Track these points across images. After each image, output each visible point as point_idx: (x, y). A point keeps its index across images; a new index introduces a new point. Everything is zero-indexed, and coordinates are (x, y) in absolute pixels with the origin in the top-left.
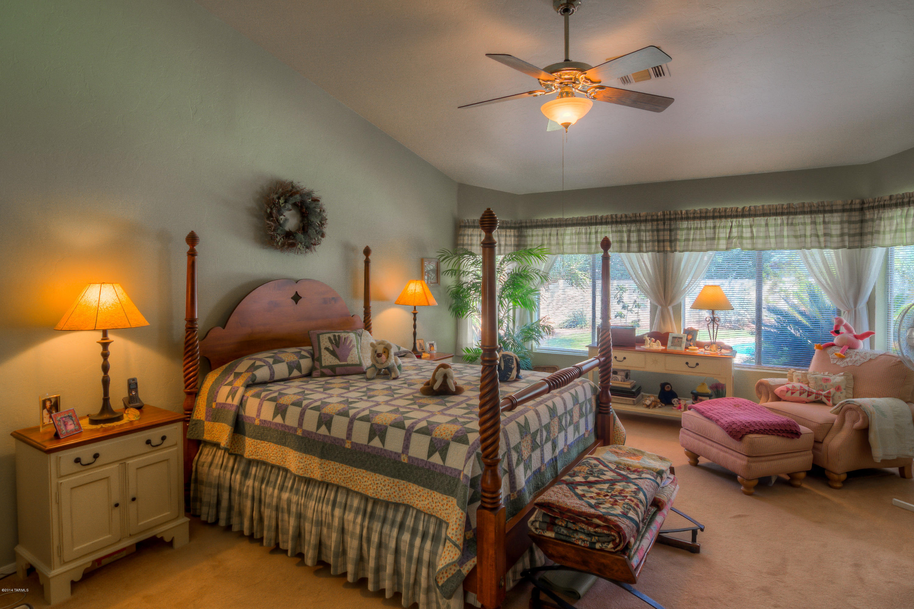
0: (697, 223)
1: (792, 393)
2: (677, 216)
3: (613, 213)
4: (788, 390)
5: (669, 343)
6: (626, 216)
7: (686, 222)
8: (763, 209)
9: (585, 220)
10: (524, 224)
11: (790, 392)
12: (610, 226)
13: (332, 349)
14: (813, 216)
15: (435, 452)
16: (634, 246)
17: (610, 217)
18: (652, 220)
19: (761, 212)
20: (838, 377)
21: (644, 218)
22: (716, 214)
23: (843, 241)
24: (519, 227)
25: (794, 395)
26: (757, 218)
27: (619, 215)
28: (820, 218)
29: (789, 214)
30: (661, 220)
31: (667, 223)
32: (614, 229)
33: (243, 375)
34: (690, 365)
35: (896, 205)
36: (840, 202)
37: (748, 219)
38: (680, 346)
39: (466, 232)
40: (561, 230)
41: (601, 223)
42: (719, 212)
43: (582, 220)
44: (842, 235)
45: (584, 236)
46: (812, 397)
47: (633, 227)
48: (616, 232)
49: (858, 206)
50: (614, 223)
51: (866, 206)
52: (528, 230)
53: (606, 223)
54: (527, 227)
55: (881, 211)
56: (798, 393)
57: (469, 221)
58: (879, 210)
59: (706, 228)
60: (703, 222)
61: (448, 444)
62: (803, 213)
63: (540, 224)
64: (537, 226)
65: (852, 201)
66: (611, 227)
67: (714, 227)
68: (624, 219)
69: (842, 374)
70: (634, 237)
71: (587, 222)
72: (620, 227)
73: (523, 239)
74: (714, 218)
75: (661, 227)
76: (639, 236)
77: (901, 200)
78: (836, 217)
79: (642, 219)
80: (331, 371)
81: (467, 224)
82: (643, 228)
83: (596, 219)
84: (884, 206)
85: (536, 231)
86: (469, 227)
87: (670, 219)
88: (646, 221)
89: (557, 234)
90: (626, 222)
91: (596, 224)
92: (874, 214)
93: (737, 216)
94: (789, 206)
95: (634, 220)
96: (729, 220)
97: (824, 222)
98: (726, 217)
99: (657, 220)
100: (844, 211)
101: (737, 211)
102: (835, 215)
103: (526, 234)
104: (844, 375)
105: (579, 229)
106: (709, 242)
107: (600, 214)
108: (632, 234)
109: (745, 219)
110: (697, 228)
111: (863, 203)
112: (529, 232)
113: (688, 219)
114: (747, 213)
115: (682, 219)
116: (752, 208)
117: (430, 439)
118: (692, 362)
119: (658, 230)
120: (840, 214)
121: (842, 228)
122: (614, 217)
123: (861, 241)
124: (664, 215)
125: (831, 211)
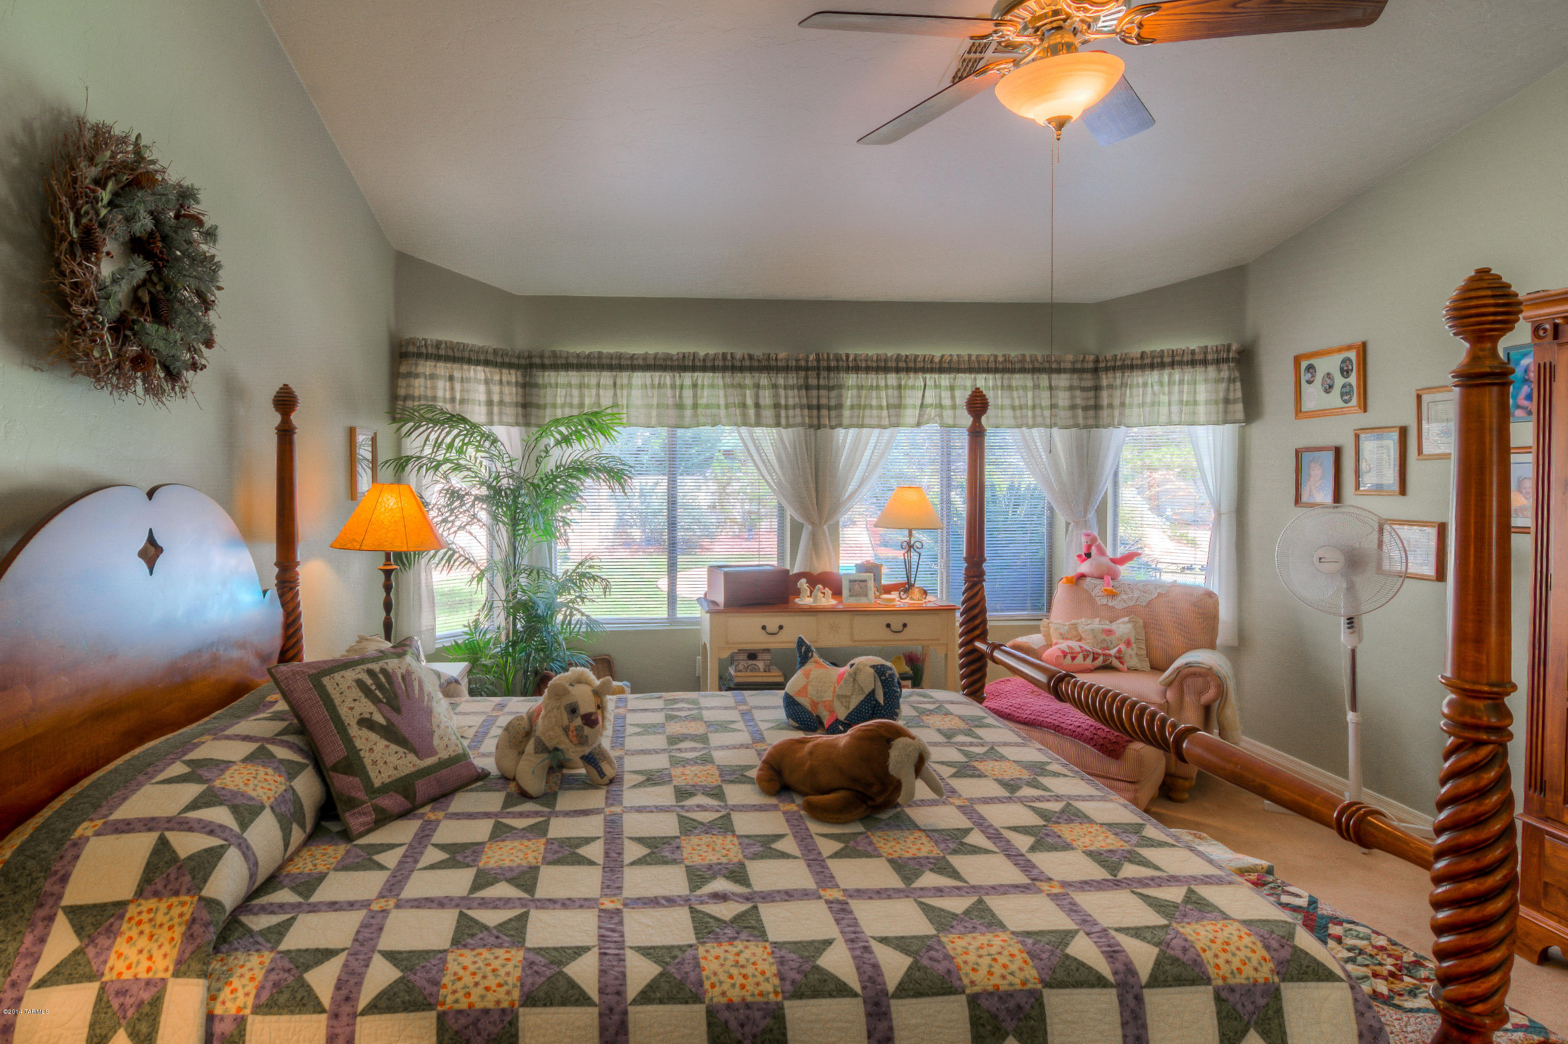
0: (871, 379)
1: (1073, 658)
2: (841, 363)
3: (728, 350)
4: (1065, 654)
5: (845, 592)
6: (751, 357)
7: (855, 376)
8: (969, 360)
9: (672, 359)
10: (537, 361)
11: (1069, 656)
12: (720, 375)
13: (382, 721)
14: (1035, 377)
15: (1245, 1032)
16: (768, 414)
17: (720, 357)
18: (798, 369)
19: (967, 366)
20: (1122, 626)
21: (783, 364)
22: (902, 364)
23: (1075, 417)
24: (526, 365)
25: (1076, 661)
26: (960, 375)
27: (739, 355)
28: (1044, 379)
29: (1004, 371)
30: (813, 368)
31: (824, 374)
32: (728, 380)
33: (132, 910)
34: (893, 627)
35: (1152, 366)
36: (1070, 357)
37: (947, 376)
38: (866, 595)
39: (420, 369)
40: (623, 377)
41: (704, 369)
42: (906, 361)
43: (664, 360)
44: (1073, 407)
45: (669, 392)
46: (1100, 661)
47: (764, 380)
48: (733, 386)
49: (1091, 365)
50: (728, 370)
51: (1102, 365)
52: (547, 373)
53: (714, 369)
54: (543, 367)
55: (1126, 374)
56: (1081, 656)
57: (429, 342)
58: (1123, 373)
59: (886, 386)
60: (881, 376)
61: (1275, 994)
62: (1023, 370)
63: (575, 362)
64: (567, 366)
65: (1084, 357)
66: (723, 378)
67: (899, 387)
68: (747, 363)
69: (1126, 619)
70: (766, 397)
71: (676, 363)
72: (738, 377)
73: (535, 391)
74: (898, 370)
75: (813, 381)
76: (776, 396)
77: (1159, 360)
78: (1062, 380)
79: (779, 364)
80: (403, 799)
81: (424, 351)
82: (781, 381)
83: (694, 359)
84: (1132, 367)
85: (563, 377)
86: (428, 357)
87: (829, 369)
88: (787, 369)
89: (615, 384)
90: (751, 369)
91: (693, 369)
92: (1115, 378)
93: (932, 370)
94: (1007, 359)
95: (767, 366)
96: (920, 375)
97: (1051, 388)
98: (916, 370)
99: (807, 369)
100: (1074, 371)
101: (932, 362)
102: (1063, 376)
103: (540, 381)
104: (1129, 622)
105: (660, 377)
106: (893, 412)
107: (704, 349)
108: (761, 392)
109: (943, 376)
110: (871, 387)
111: (1097, 361)
112: (550, 377)
113: (857, 369)
114: (946, 365)
115: (848, 369)
116: (955, 358)
117: (1211, 996)
118: (896, 623)
119: (807, 388)
120: (1067, 376)
121: (1073, 397)
122: (729, 357)
123: (1096, 417)
124: (818, 360)
125: (1059, 371)
